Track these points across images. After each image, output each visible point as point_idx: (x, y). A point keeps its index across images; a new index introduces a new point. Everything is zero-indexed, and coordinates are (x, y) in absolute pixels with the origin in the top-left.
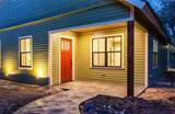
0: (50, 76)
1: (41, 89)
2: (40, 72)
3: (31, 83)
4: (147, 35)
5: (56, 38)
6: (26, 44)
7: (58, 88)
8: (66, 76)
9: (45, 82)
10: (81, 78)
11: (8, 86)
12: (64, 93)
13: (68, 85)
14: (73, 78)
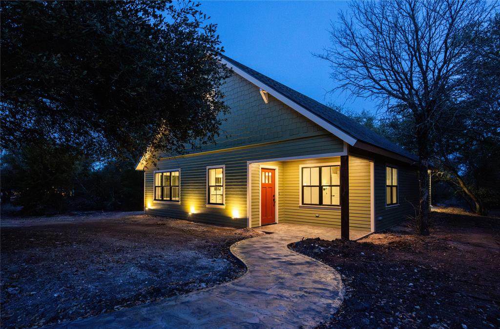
0: (249, 216)
1: (239, 231)
2: (236, 211)
3: (223, 226)
4: (372, 164)
5: (255, 168)
6: (216, 174)
7: (260, 231)
8: (268, 218)
9: (242, 223)
10: (286, 220)
11: (193, 226)
12: (268, 236)
13: (271, 228)
14: (277, 220)
